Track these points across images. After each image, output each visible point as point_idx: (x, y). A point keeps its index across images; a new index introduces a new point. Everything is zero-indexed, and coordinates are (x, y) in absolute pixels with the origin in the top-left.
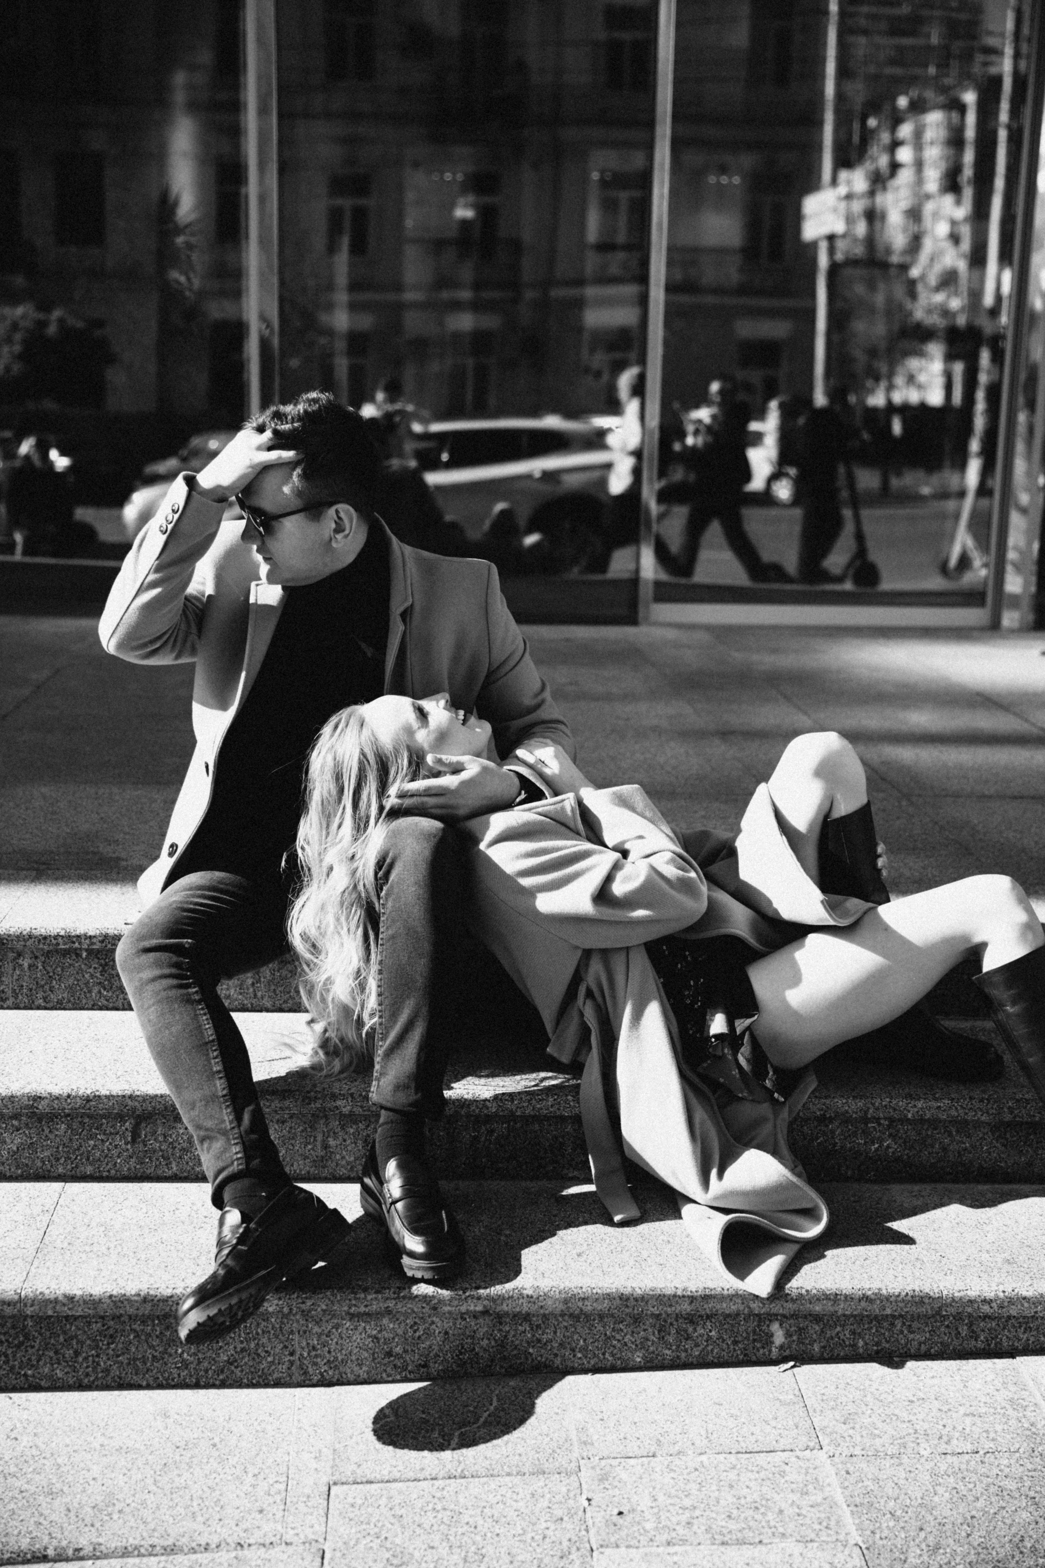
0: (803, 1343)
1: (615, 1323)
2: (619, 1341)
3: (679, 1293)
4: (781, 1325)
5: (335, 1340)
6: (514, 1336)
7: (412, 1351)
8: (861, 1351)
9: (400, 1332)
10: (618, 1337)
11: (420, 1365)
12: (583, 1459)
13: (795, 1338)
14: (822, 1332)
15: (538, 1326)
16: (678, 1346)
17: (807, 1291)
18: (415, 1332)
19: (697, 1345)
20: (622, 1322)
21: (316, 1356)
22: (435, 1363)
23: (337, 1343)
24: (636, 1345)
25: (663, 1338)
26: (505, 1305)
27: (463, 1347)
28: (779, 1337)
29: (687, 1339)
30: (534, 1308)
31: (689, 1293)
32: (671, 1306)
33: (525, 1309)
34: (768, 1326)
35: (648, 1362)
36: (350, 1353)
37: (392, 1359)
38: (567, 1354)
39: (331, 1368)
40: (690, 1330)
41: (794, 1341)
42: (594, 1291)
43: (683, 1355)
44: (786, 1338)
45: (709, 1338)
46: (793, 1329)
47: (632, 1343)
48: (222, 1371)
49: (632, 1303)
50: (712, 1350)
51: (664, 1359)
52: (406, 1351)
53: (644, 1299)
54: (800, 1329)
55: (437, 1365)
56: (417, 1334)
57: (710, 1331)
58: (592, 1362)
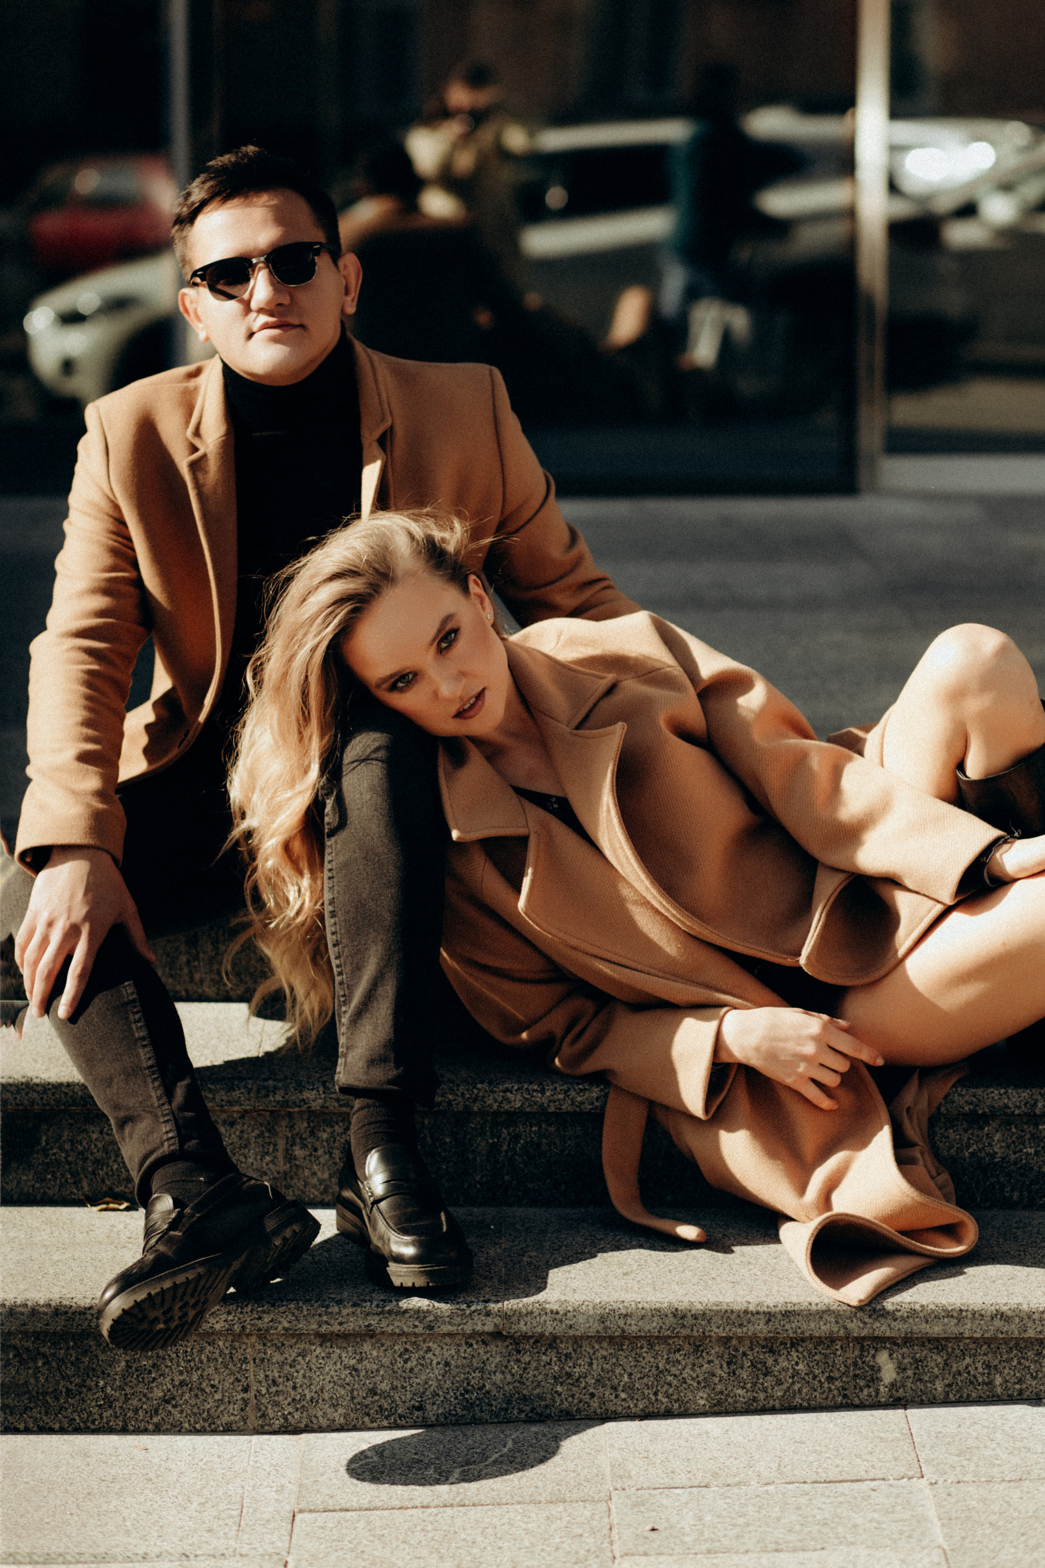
0: (921, 1380)
1: (669, 1352)
2: (675, 1376)
3: (752, 1308)
4: (890, 1355)
5: (302, 1372)
6: (537, 1369)
7: (403, 1387)
8: (999, 1390)
9: (386, 1361)
10: (674, 1370)
11: (413, 1406)
12: (616, 1489)
13: (910, 1373)
14: (946, 1364)
15: (568, 1356)
16: (754, 1384)
17: (922, 1306)
18: (406, 1361)
19: (779, 1383)
20: (679, 1350)
21: (277, 1393)
22: (434, 1404)
23: (304, 1376)
24: (699, 1383)
25: (734, 1373)
26: (522, 1323)
27: (468, 1384)
28: (888, 1372)
29: (765, 1375)
30: (560, 1329)
31: (765, 1309)
32: (741, 1325)
33: (549, 1329)
34: (874, 1356)
35: (715, 1405)
36: (322, 1390)
37: (377, 1398)
38: (607, 1393)
39: (297, 1410)
40: (770, 1361)
41: (908, 1377)
42: (640, 1306)
43: (762, 1396)
44: (898, 1374)
45: (796, 1373)
46: (906, 1361)
47: (693, 1379)
48: (156, 1412)
49: (689, 1321)
50: (800, 1391)
51: (735, 1402)
52: (394, 1388)
53: (704, 1316)
54: (917, 1361)
55: (435, 1407)
56: (409, 1365)
57: (797, 1364)
58: (641, 1405)
